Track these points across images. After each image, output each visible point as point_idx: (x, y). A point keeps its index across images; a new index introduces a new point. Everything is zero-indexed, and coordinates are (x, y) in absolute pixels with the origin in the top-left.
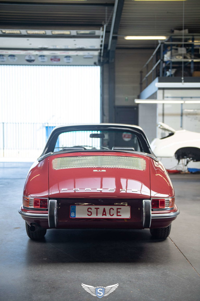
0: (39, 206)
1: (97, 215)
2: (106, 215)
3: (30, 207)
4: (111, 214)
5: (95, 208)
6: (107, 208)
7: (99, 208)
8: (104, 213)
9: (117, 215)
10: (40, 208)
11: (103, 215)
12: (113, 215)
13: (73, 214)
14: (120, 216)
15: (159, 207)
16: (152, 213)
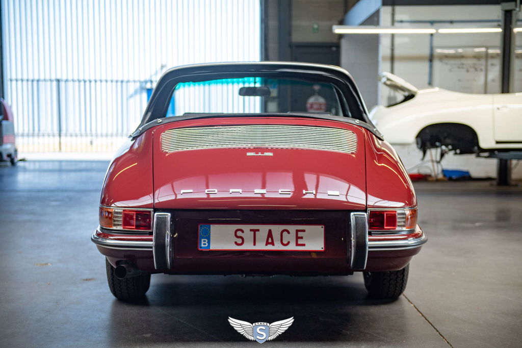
0: (133, 226)
1: (255, 244)
2: (273, 245)
3: (114, 228)
4: (285, 242)
5: (251, 230)
6: (276, 229)
7: (258, 230)
8: (270, 241)
9: (297, 245)
10: (136, 228)
11: (266, 245)
12: (289, 243)
13: (204, 241)
14: (304, 245)
15: (384, 226)
16: (370, 240)
